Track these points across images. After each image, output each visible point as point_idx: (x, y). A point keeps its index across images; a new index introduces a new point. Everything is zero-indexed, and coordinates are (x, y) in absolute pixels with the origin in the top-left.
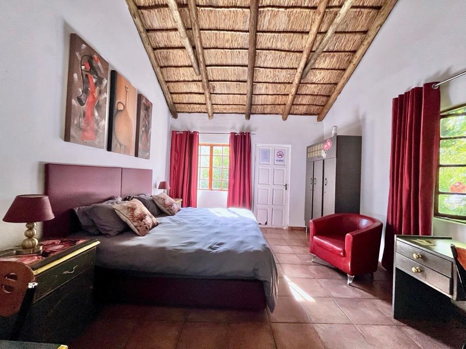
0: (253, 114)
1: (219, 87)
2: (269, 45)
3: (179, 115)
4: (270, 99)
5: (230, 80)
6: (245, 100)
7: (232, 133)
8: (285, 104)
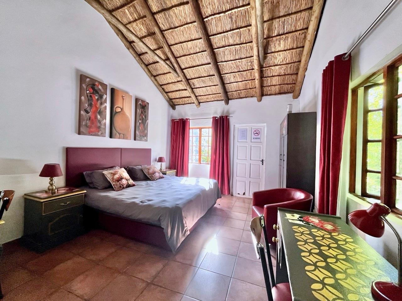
0: (231, 99)
1: (197, 83)
2: (223, 43)
3: (176, 107)
5: (203, 76)
6: (219, 89)
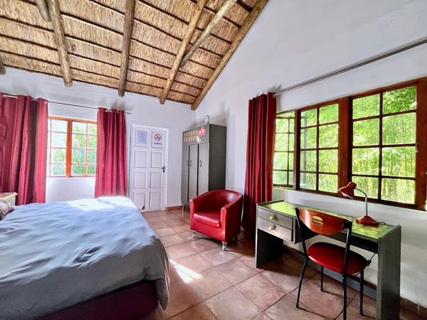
0: (128, 91)
1: (81, 47)
3: (8, 70)
4: (148, 79)
6: (118, 73)
7: (100, 109)
8: (163, 88)
